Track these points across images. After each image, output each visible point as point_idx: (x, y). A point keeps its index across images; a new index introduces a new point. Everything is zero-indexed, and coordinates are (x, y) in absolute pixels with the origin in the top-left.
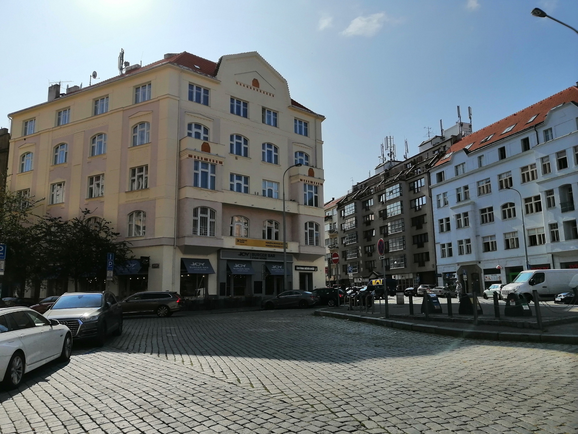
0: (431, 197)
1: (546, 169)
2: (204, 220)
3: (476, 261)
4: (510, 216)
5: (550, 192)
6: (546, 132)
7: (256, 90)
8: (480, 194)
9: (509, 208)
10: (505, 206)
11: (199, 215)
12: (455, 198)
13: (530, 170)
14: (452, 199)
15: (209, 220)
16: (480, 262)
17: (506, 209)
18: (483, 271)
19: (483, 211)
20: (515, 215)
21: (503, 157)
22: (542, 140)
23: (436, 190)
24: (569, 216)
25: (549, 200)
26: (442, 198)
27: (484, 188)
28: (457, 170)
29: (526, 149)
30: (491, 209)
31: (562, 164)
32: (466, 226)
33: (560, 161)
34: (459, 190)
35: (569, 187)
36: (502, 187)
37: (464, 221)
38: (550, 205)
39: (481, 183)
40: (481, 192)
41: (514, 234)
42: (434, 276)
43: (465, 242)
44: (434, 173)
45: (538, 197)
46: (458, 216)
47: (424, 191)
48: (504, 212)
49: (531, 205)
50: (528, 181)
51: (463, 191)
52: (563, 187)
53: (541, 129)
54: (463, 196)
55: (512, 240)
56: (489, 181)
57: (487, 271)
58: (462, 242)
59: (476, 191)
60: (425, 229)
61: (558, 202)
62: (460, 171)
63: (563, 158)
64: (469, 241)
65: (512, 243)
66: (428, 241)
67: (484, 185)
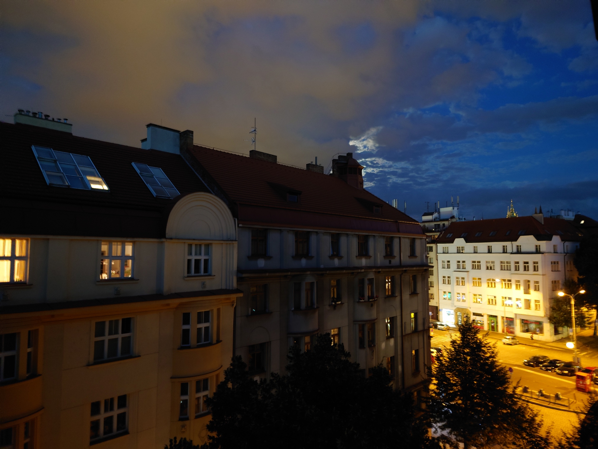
0: (437, 260)
1: (517, 269)
3: (468, 307)
4: (492, 286)
5: (518, 281)
6: (518, 246)
8: (473, 269)
9: (491, 281)
10: (488, 280)
12: (456, 267)
13: (506, 264)
14: (454, 266)
16: (470, 308)
17: (490, 282)
18: (472, 314)
19: (474, 279)
20: (495, 286)
21: (490, 251)
22: (515, 250)
23: (442, 257)
24: (527, 297)
25: (517, 285)
26: (446, 263)
27: (476, 266)
28: (458, 250)
29: (505, 251)
30: (480, 279)
31: (526, 269)
32: (462, 285)
33: (525, 267)
34: (459, 262)
35: (529, 281)
36: (487, 268)
37: (461, 282)
38: (517, 288)
39: (474, 262)
40: (474, 267)
41: (494, 297)
42: (436, 310)
43: (461, 294)
44: (441, 246)
45: (510, 281)
46: (457, 278)
47: (432, 255)
48: (488, 283)
49: (505, 284)
50: (505, 270)
51: (461, 263)
52: (526, 280)
53: (515, 244)
54: (461, 266)
55: (492, 300)
56: (479, 262)
57: (475, 314)
58: (459, 294)
59: (471, 267)
60: (432, 279)
61: (522, 288)
62: (460, 251)
63: (527, 265)
64: (464, 294)
65: (492, 302)
66: (433, 287)
67: (476, 264)
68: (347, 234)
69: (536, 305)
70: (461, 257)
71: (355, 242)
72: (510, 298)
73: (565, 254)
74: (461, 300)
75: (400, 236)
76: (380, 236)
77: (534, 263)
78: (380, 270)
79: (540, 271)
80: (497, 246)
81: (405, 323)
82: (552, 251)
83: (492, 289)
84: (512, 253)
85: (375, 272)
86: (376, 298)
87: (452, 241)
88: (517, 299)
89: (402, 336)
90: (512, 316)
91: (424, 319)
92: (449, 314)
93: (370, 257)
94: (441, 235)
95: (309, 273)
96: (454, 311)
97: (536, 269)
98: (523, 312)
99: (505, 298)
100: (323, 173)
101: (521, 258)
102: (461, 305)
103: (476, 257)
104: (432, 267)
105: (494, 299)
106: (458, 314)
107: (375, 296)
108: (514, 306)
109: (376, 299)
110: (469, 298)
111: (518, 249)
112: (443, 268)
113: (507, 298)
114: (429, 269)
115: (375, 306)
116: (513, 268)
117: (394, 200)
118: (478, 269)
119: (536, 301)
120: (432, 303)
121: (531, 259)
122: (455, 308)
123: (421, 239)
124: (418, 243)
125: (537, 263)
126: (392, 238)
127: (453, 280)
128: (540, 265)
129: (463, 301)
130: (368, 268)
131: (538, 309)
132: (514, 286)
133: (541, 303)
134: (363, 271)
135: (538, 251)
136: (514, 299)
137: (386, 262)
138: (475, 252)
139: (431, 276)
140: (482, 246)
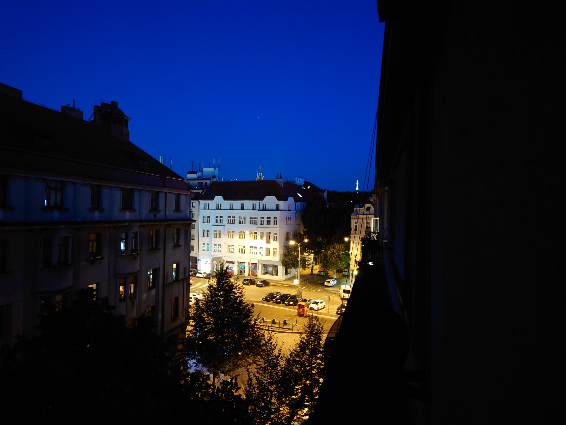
0: (199, 215)
1: (262, 223)
4: (242, 238)
5: (262, 233)
6: (263, 204)
8: (228, 223)
9: (242, 234)
10: (240, 232)
12: (215, 222)
13: (254, 219)
14: (213, 220)
16: (224, 257)
17: (241, 234)
18: (225, 262)
19: (228, 232)
20: (245, 238)
21: (242, 208)
22: (261, 208)
23: (203, 213)
24: (268, 246)
25: (261, 236)
26: (206, 218)
27: (231, 221)
28: (217, 206)
29: (254, 209)
30: (233, 232)
31: (268, 223)
32: (219, 237)
33: (268, 221)
34: (217, 217)
35: (270, 233)
36: (240, 223)
37: (218, 234)
38: (261, 239)
39: (230, 217)
40: (229, 222)
41: (243, 247)
42: (196, 260)
43: (217, 245)
44: (202, 203)
45: (256, 233)
46: (215, 231)
47: (194, 211)
48: (240, 235)
49: (253, 235)
50: (253, 224)
51: (219, 218)
52: (267, 232)
53: (262, 202)
54: (219, 221)
55: (242, 249)
56: (234, 217)
57: (227, 262)
58: (216, 245)
59: (227, 221)
60: (193, 232)
61: (265, 238)
62: (219, 207)
63: (269, 220)
64: (220, 245)
65: (242, 251)
66: (194, 240)
67: (231, 219)
68: (110, 186)
69: (274, 252)
70: (219, 213)
71: (118, 196)
72: (255, 247)
73: (296, 212)
74: (217, 250)
75: (166, 191)
76: (146, 190)
77: (275, 218)
78: (145, 224)
79: (278, 226)
80: (248, 204)
81: (167, 273)
82: (288, 210)
83: (243, 240)
84: (259, 210)
85: (139, 225)
86: (139, 250)
87: (212, 199)
88: (261, 248)
89: (164, 286)
90: (256, 262)
91: (185, 269)
92: (206, 263)
93: (135, 210)
94: (203, 193)
95: (63, 226)
96: (211, 261)
97: (275, 223)
98: (265, 258)
99: (252, 247)
100: (82, 119)
101: (265, 214)
102: (217, 254)
103: (231, 213)
104: (195, 221)
105: (243, 248)
106: (214, 262)
107: (138, 250)
108: (258, 253)
109: (139, 252)
110: (224, 249)
111: (263, 207)
112: (204, 222)
113: (253, 247)
114: (192, 223)
115: (138, 259)
116: (259, 222)
117: (161, 156)
118: (232, 223)
119: (274, 249)
120: (193, 254)
121: (272, 215)
122: (212, 257)
123: (186, 195)
124: (183, 199)
125: (276, 218)
126: (158, 193)
127: (212, 233)
128: (278, 220)
129: (219, 251)
130: (132, 222)
131: (275, 255)
132: (259, 237)
133: (278, 251)
134: (127, 224)
135: (278, 209)
136: (258, 248)
137: (152, 216)
138: (231, 209)
139: (192, 230)
140: (237, 204)
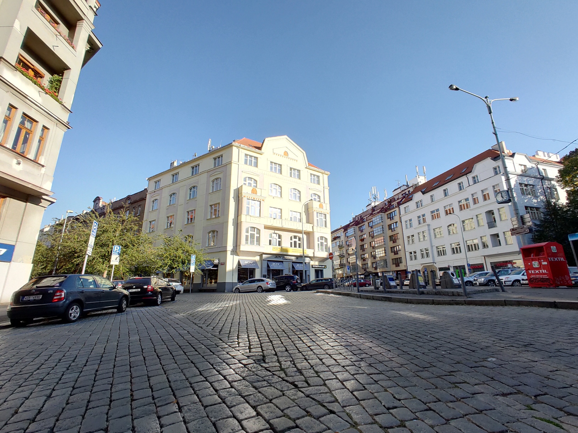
1: (475, 201)
2: (252, 236)
3: (433, 263)
4: (454, 232)
6: (474, 178)
7: (286, 157)
11: (250, 232)
12: (417, 222)
13: (465, 203)
15: (256, 235)
16: (436, 263)
17: (451, 228)
21: (446, 195)
23: (404, 218)
24: (494, 231)
26: (408, 222)
27: (436, 215)
28: (417, 205)
31: (486, 198)
33: (484, 196)
34: (419, 217)
36: (447, 214)
39: (433, 212)
40: (433, 218)
43: (424, 250)
44: (403, 207)
46: (418, 234)
47: (396, 219)
50: (464, 209)
51: (422, 218)
53: (470, 176)
54: (421, 221)
55: (456, 248)
56: (437, 210)
57: (440, 269)
59: (430, 217)
64: (427, 249)
65: (456, 250)
66: (401, 251)
69: (506, 239)
70: (421, 212)
73: (541, 177)
77: (494, 187)
87: (411, 199)
94: (404, 199)
98: (492, 250)
102: (426, 261)
103: (434, 206)
105: (458, 247)
112: (407, 228)
118: (438, 218)
127: (416, 238)
131: (510, 243)
135: (497, 174)
138: (433, 201)
140: (439, 192)
